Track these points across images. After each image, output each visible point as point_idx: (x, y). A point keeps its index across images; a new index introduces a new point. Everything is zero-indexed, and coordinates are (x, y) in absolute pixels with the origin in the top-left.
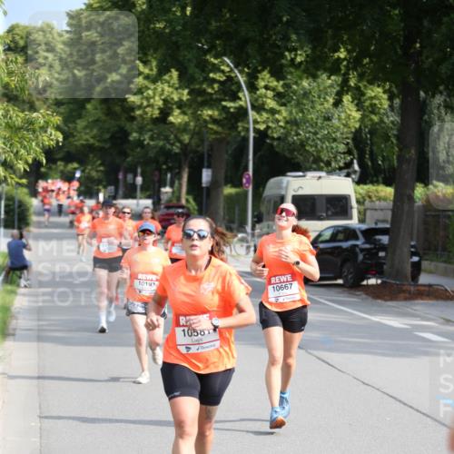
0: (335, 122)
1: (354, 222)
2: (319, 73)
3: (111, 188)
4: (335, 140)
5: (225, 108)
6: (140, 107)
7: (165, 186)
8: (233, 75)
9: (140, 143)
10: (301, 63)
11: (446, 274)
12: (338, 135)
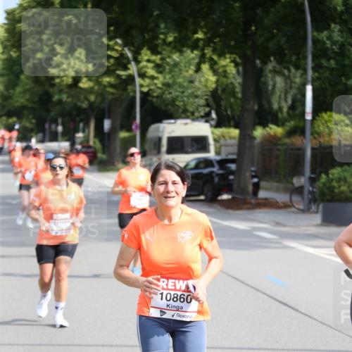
0: (197, 84)
1: (211, 155)
2: (185, 49)
3: (40, 135)
4: (197, 97)
5: (119, 76)
6: (58, 77)
7: (78, 132)
8: (124, 52)
9: (60, 102)
10: (170, 43)
11: (277, 190)
12: (199, 93)
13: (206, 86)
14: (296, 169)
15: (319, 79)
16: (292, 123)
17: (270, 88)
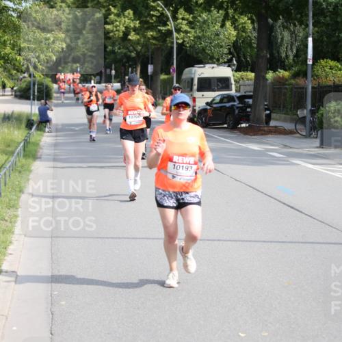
0: (221, 36)
1: (233, 92)
2: (212, 9)
3: (98, 77)
4: (222, 47)
5: (160, 31)
6: (112, 31)
8: (164, 12)
9: (113, 52)
10: (202, 4)
11: (285, 120)
12: (224, 44)
13: (228, 39)
14: (300, 104)
15: (317, 32)
16: (295, 69)
17: (279, 40)
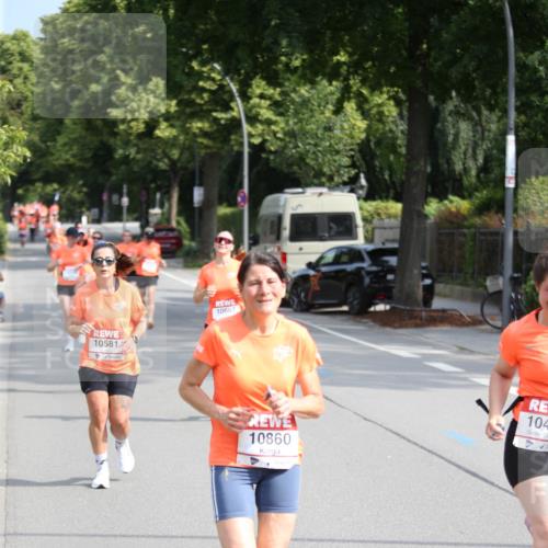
0: (337, 132)
1: (359, 242)
2: (319, 79)
3: (95, 211)
4: (338, 152)
5: (216, 120)
6: (124, 121)
7: (154, 207)
8: (225, 83)
9: (126, 160)
10: (297, 68)
11: (462, 297)
12: (341, 147)
13: (352, 138)
14: (491, 266)
15: (526, 125)
16: (483, 194)
17: (450, 138)
